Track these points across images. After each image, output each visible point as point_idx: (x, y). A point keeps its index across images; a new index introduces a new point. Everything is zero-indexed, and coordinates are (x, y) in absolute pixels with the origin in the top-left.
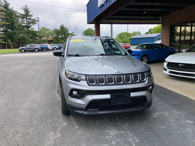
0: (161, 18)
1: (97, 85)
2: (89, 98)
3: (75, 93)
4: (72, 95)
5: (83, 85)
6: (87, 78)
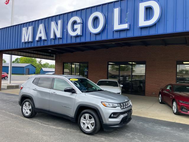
1: (123, 108)
2: (122, 116)
3: (112, 115)
4: (110, 117)
5: (118, 110)
6: (119, 105)
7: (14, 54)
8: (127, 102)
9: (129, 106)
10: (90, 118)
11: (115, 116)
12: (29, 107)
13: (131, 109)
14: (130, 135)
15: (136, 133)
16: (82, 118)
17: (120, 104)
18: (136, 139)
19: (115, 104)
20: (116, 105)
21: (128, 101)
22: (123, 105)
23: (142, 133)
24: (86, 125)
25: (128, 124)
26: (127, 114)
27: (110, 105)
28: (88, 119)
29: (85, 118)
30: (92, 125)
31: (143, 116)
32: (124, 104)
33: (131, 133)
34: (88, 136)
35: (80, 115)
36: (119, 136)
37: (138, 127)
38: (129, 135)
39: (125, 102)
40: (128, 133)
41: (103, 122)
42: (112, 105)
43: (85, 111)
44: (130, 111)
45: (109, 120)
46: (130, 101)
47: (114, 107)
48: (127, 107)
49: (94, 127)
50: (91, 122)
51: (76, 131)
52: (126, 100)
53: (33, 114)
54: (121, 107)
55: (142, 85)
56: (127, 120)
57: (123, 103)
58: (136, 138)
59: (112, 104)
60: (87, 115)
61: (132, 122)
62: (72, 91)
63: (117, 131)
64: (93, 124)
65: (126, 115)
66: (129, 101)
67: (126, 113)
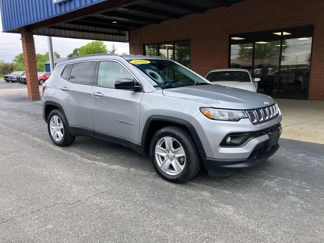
0: (127, 33)
1: (258, 123)
2: (254, 142)
3: (229, 140)
4: (224, 144)
5: (245, 125)
6: (247, 114)
7: (54, 34)
8: (268, 107)
9: (273, 118)
10: (175, 146)
11: (235, 141)
12: (59, 126)
13: (279, 125)
14: (275, 185)
15: (290, 180)
16: (158, 146)
17: (250, 113)
18: (290, 195)
19: (236, 113)
20: (240, 114)
21: (272, 106)
22: (259, 113)
23: (306, 180)
24: (168, 162)
25: (270, 158)
26: (269, 135)
27: (223, 116)
28: (170, 149)
29: (164, 146)
30: (179, 161)
31: (306, 140)
32: (261, 111)
33: (277, 180)
34: (172, 186)
35: (154, 140)
36: (246, 187)
37: (296, 165)
38: (272, 184)
39: (264, 108)
40: (270, 180)
41: (206, 157)
42: (230, 114)
43: (163, 130)
44: (275, 130)
45: (220, 152)
46: (276, 105)
47: (235, 120)
48: (269, 119)
49: (184, 166)
50: (177, 156)
51: (147, 173)
52: (266, 103)
53: (67, 139)
54: (252, 120)
55: (301, 79)
56: (268, 149)
57: (258, 110)
58: (291, 192)
59: (228, 113)
60: (168, 140)
61: (280, 154)
62: (134, 87)
63: (242, 175)
64: (182, 160)
65: (265, 137)
66: (274, 104)
67: (267, 132)
